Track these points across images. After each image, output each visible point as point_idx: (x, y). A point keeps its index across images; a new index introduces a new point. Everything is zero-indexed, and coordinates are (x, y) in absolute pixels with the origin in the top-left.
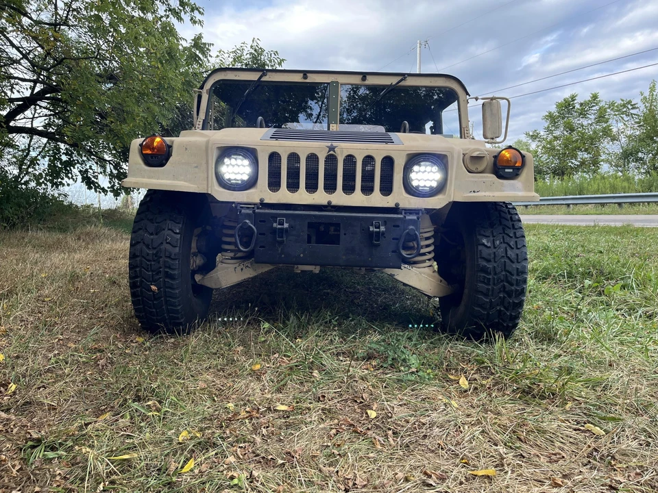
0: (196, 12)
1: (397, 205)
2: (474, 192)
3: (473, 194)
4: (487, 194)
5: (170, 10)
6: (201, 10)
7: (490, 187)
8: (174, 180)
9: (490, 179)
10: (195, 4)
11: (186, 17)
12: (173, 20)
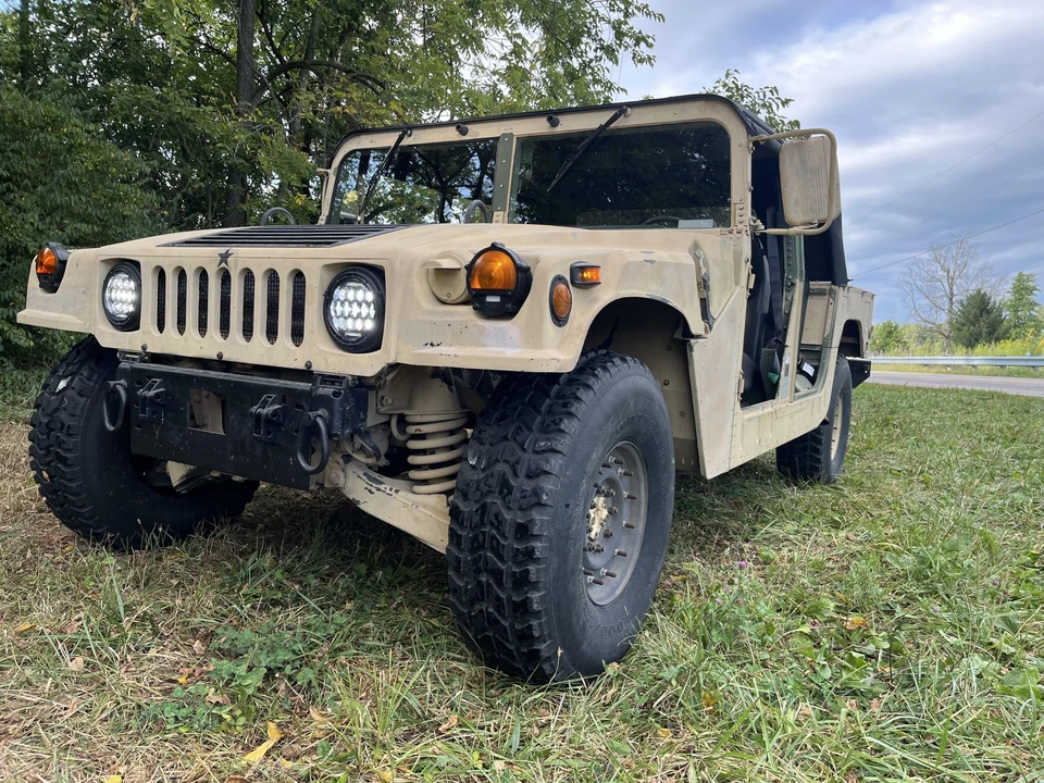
0: (642, 44)
1: (309, 365)
2: (432, 344)
3: (429, 350)
4: (453, 350)
5: (602, 48)
6: (650, 40)
7: (460, 335)
8: (63, 313)
9: (461, 319)
10: (640, 32)
11: (624, 55)
12: (606, 63)
